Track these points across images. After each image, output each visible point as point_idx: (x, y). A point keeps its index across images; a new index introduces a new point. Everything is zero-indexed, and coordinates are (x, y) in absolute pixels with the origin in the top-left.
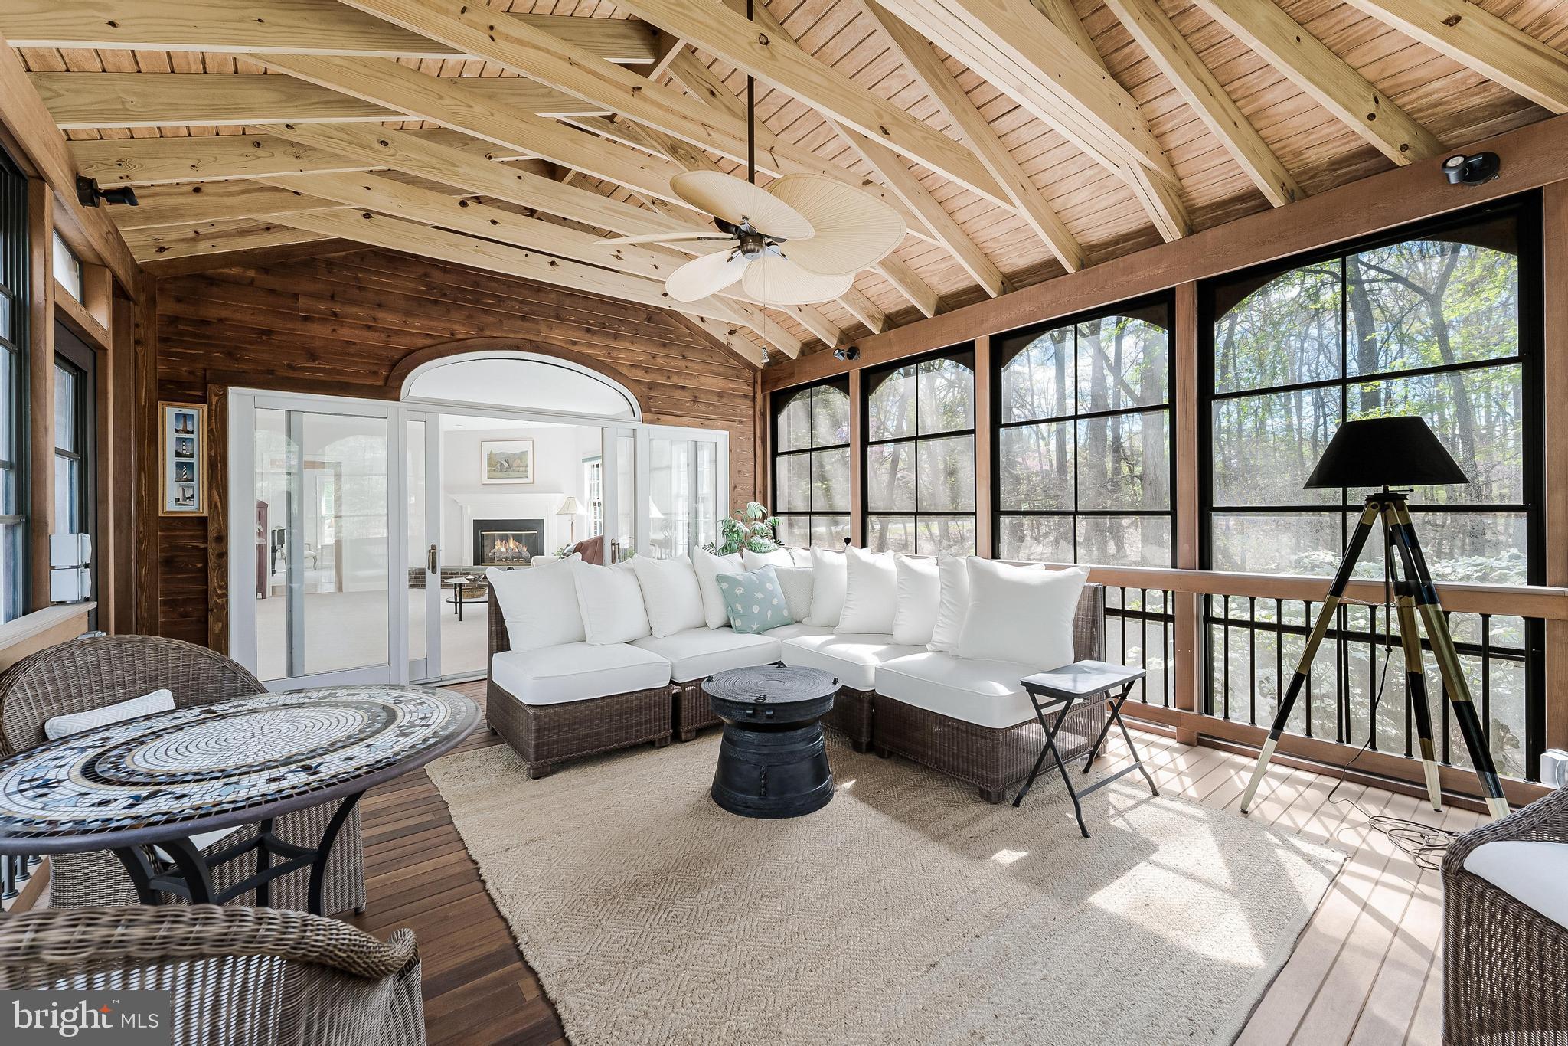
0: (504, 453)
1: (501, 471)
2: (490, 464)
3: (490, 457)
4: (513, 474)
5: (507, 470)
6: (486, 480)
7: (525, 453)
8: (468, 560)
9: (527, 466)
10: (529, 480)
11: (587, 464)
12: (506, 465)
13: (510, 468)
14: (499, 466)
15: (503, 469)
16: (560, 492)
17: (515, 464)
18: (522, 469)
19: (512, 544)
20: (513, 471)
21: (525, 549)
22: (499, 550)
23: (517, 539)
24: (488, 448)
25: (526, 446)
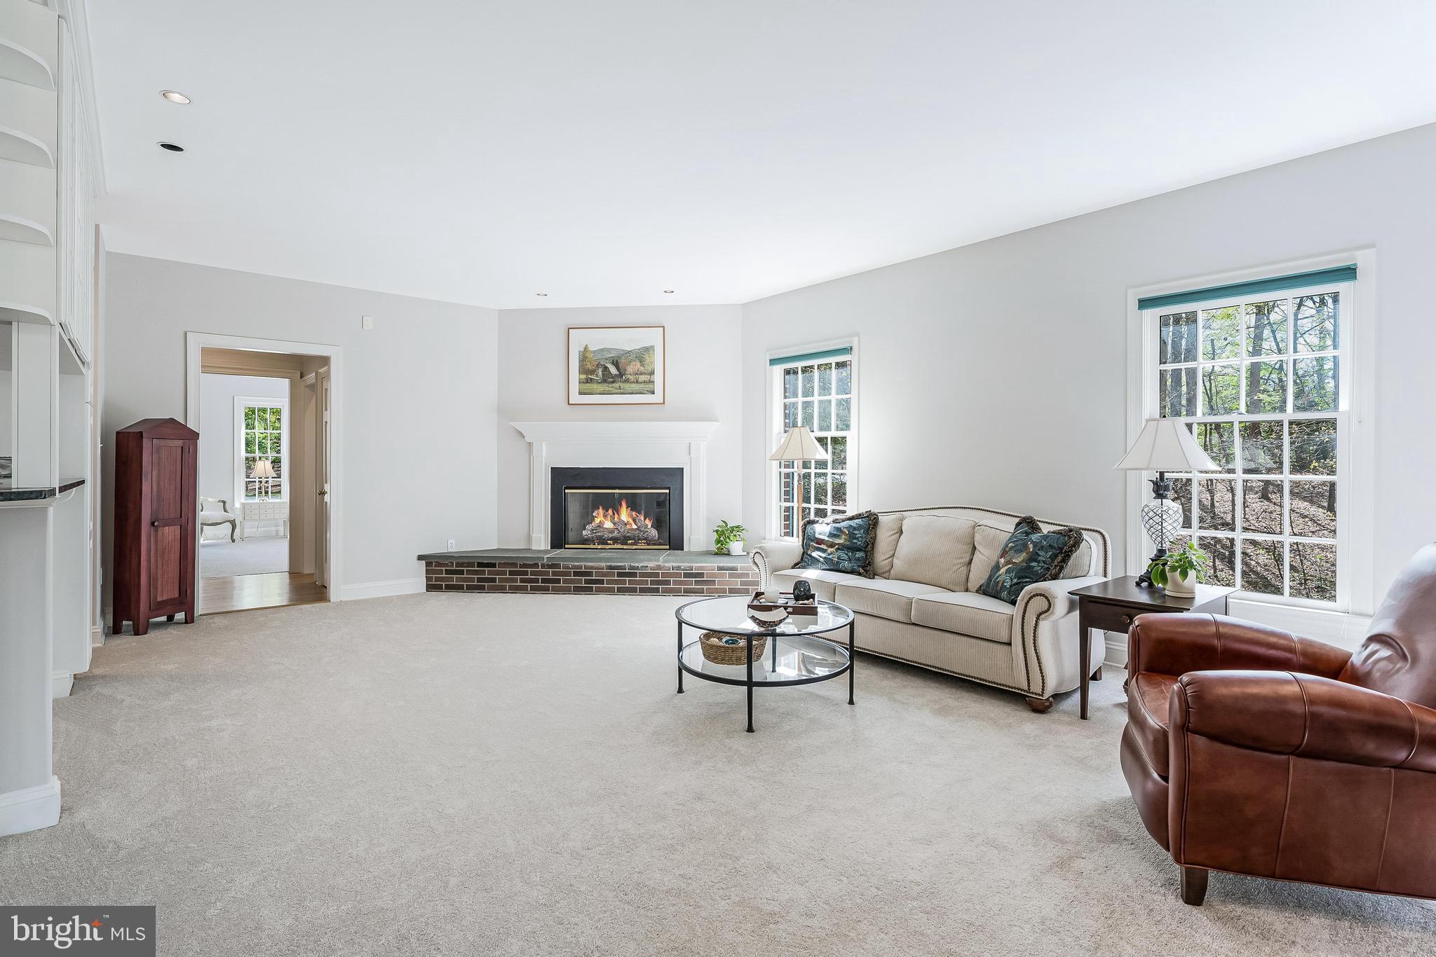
0: (609, 350)
1: (604, 381)
2: (583, 370)
3: (583, 358)
4: (627, 386)
5: (614, 379)
6: (575, 398)
7: (649, 349)
8: (541, 541)
9: (652, 373)
10: (657, 398)
11: (779, 370)
12: (613, 370)
13: (621, 375)
14: (600, 372)
15: (607, 378)
16: (718, 421)
17: (630, 369)
18: (642, 378)
19: (625, 514)
20: (627, 381)
21: (649, 523)
22: (600, 526)
23: (633, 504)
24: (579, 340)
25: (651, 338)
